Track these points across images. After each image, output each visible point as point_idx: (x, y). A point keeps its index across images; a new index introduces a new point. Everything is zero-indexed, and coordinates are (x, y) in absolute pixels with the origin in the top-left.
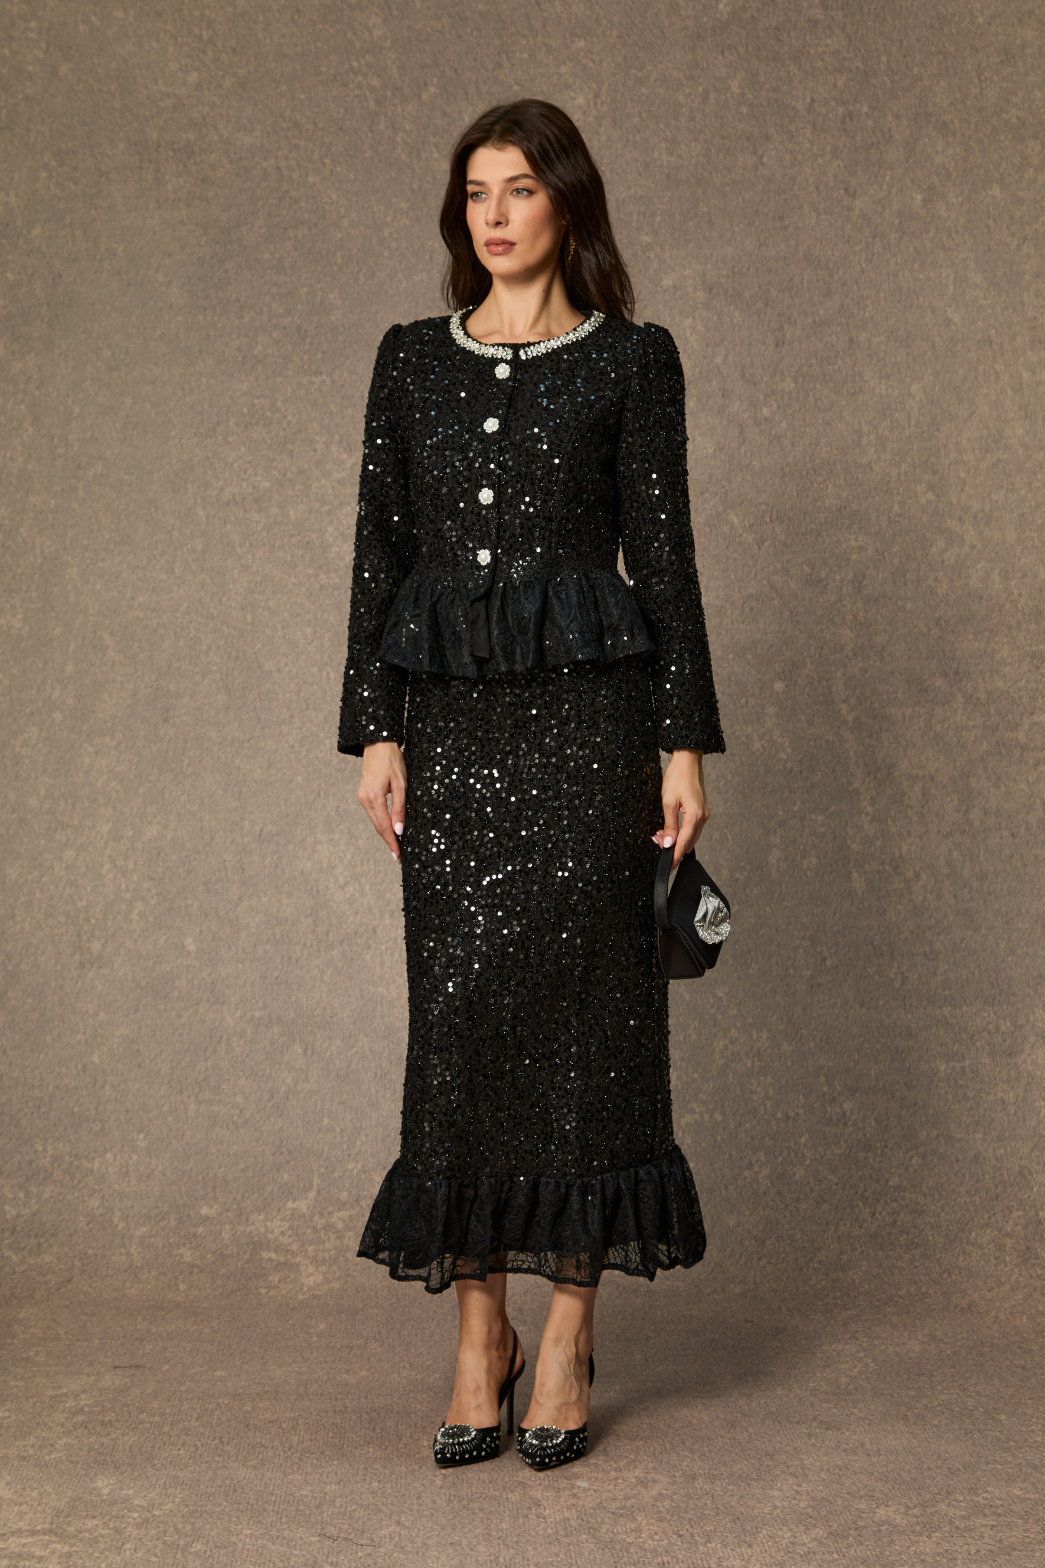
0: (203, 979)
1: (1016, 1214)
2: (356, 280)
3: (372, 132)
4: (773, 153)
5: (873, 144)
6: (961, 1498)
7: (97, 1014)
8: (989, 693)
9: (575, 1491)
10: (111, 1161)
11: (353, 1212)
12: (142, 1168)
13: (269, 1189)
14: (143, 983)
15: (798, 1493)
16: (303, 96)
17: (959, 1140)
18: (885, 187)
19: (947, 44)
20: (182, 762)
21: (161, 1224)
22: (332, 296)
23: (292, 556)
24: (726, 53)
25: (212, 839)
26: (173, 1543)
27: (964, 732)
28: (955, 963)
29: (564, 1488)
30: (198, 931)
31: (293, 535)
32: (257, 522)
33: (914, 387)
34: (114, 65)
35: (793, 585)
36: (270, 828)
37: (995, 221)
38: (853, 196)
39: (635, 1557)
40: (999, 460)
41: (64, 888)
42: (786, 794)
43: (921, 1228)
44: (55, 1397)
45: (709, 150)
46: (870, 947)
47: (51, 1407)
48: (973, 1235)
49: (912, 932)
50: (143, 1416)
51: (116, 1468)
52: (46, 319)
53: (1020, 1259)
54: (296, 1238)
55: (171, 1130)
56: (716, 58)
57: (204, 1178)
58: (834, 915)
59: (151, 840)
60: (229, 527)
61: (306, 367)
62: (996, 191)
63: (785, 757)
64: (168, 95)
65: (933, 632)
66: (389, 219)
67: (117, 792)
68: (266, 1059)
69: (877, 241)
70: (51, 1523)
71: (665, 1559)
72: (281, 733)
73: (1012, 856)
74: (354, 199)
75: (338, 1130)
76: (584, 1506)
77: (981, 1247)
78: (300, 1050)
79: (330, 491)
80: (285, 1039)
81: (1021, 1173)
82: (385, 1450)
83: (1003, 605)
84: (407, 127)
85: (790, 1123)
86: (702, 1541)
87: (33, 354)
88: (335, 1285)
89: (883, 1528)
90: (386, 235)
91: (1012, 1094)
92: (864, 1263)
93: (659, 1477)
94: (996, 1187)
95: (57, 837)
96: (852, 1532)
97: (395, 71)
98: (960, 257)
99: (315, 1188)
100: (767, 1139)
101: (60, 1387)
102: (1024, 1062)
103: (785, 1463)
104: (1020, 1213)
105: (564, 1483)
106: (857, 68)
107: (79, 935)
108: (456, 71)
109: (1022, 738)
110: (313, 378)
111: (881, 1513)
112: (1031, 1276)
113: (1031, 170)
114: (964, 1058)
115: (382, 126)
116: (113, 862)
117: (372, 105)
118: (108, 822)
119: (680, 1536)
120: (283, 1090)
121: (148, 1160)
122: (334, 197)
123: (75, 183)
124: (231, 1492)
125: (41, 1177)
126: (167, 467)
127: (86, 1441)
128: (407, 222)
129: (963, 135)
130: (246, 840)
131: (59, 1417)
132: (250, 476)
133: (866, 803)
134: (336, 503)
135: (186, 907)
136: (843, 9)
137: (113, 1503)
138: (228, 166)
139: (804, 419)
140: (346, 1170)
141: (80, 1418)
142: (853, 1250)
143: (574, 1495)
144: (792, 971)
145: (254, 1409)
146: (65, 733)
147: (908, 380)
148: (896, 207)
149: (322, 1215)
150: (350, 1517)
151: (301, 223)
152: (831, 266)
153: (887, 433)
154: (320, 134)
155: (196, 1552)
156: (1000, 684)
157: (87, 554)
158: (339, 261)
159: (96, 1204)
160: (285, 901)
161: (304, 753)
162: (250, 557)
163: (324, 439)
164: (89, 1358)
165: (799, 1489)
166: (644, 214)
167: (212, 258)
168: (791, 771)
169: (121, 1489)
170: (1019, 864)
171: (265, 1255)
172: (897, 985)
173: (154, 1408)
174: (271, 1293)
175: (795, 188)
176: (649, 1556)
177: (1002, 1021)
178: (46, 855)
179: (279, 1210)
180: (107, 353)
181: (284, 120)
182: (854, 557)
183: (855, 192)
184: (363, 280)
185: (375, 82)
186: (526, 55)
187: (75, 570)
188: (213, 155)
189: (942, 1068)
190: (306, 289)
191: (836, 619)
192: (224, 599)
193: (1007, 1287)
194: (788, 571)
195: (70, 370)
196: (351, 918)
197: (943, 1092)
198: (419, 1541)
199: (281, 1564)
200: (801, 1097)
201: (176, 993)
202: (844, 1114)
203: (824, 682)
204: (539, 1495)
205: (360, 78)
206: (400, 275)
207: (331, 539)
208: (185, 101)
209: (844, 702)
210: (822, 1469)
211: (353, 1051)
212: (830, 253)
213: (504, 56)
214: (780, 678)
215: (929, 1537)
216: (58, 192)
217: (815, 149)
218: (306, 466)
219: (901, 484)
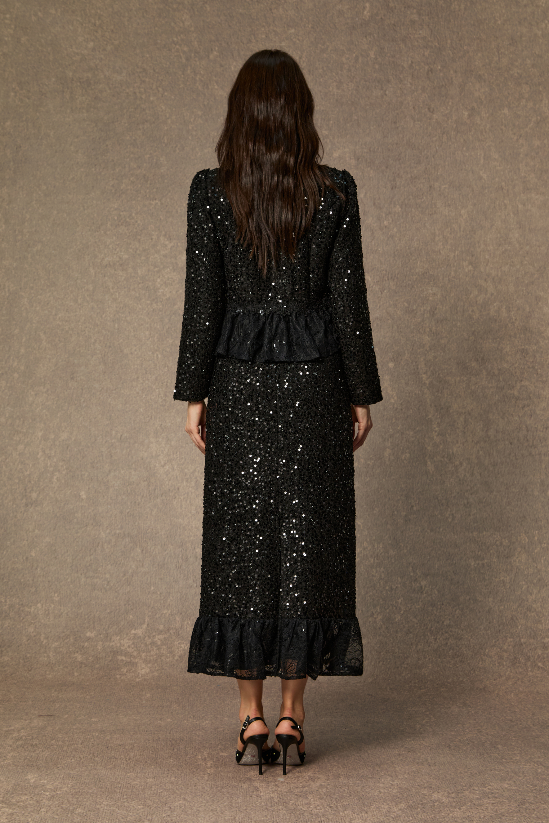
0: (90, 513)
1: (509, 640)
2: (175, 151)
3: (183, 74)
4: (392, 89)
5: (443, 85)
6: (477, 789)
7: (34, 531)
8: (499, 370)
9: (277, 783)
10: (40, 608)
11: (166, 636)
12: (56, 612)
13: (122, 623)
14: (58, 515)
15: (392, 785)
16: (148, 56)
17: (480, 601)
18: (449, 108)
19: (482, 35)
20: (80, 400)
21: (66, 641)
22: (162, 159)
23: (139, 294)
24: (368, 37)
25: (95, 440)
26: (66, 809)
27: (486, 390)
28: (480, 509)
29: (271, 782)
30: (87, 488)
31: (140, 283)
32: (121, 276)
33: (463, 212)
34: (50, 38)
35: (399, 312)
36: (126, 435)
37: (505, 126)
38: (433, 112)
39: (307, 818)
40: (506, 250)
41: (18, 465)
42: (394, 421)
43: (460, 647)
44: (7, 731)
45: (358, 87)
46: (436, 500)
47: (5, 736)
48: (487, 651)
49: (458, 493)
50: (53, 742)
51: (38, 769)
52: (13, 169)
53: (511, 664)
54: (135, 649)
55: (72, 592)
56: (362, 39)
57: (88, 617)
58: (418, 483)
59: (63, 440)
60: (106, 278)
61: (148, 196)
62: (506, 111)
63: (393, 402)
64: (78, 54)
65: (471, 338)
66: (192, 120)
67: (46, 415)
68: (122, 555)
69: (445, 135)
70: (3, 797)
71: (322, 819)
72: (132, 386)
73: (510, 454)
74: (174, 109)
75: (159, 593)
76: (281, 791)
77: (491, 657)
78: (140, 551)
79: (159, 261)
80: (131, 545)
81: (512, 619)
82: (179, 760)
83: (507, 324)
84: (202, 72)
85: (393, 592)
86: (342, 810)
87: (5, 187)
88: (156, 674)
89: (436, 804)
90: (190, 128)
91: (508, 578)
92: (430, 665)
93: (321, 776)
94: (499, 626)
95: (15, 438)
96: (420, 806)
97: (196, 43)
98: (487, 145)
99: (146, 623)
100: (381, 600)
101: (10, 726)
102: (515, 561)
103: (386, 769)
104: (511, 640)
105: (271, 779)
106: (435, 46)
107: (25, 490)
108: (228, 44)
109: (516, 393)
110: (151, 202)
111: (435, 796)
112: (516, 673)
113: (524, 100)
114: (484, 559)
115: (189, 72)
116: (44, 451)
117: (184, 60)
118: (41, 430)
119: (331, 807)
120: (130, 571)
121: (59, 607)
122: (164, 108)
123: (29, 99)
124: (98, 782)
125: (4, 615)
126: (75, 247)
127: (23, 754)
128: (201, 122)
129: (489, 82)
130: (113, 441)
131: (10, 742)
132: (118, 252)
133: (435, 426)
134: (162, 266)
135: (81, 476)
136: (428, 15)
137: (36, 787)
138: (109, 91)
139: (406, 227)
140: (163, 614)
141: (20, 743)
142: (425, 658)
143: (276, 785)
144: (396, 512)
145: (111, 738)
146: (20, 384)
147: (459, 207)
148: (454, 118)
149: (149, 637)
150: (159, 796)
151: (146, 121)
152: (420, 148)
153: (448, 235)
154: (157, 75)
155: (78, 813)
156: (505, 365)
157: (32, 291)
158: (166, 141)
159: (32, 630)
160: (133, 473)
161: (144, 396)
162: (117, 294)
163: (156, 233)
164: (26, 711)
165: (393, 783)
166: (324, 120)
167: (99, 139)
168: (397, 409)
169: (40, 780)
170: (514, 458)
171: (120, 658)
172: (450, 520)
173: (59, 737)
174: (122, 678)
175: (403, 107)
176: (314, 817)
177: (504, 540)
178: (9, 447)
179: (127, 634)
180: (44, 187)
181: (138, 67)
182: (431, 298)
183: (433, 110)
184: (178, 151)
185: (186, 49)
186: (264, 36)
187: (26, 300)
188: (101, 85)
189: (473, 564)
190: (148, 156)
191: (421, 330)
192: (104, 316)
193: (504, 678)
194: (396, 305)
195: (25, 195)
196: (167, 482)
197: (472, 576)
198: (195, 809)
199: (122, 820)
200: (399, 578)
201: (75, 520)
202: (421, 587)
203: (414, 363)
204: (258, 785)
205: (177, 47)
206: (197, 149)
207: (159, 285)
208: (86, 57)
209: (425, 373)
210: (405, 773)
211: (166, 553)
212: (420, 141)
213: (252, 36)
214: (392, 361)
215: (460, 809)
216: (19, 103)
217: (413, 87)
218: (147, 247)
219: (455, 262)
